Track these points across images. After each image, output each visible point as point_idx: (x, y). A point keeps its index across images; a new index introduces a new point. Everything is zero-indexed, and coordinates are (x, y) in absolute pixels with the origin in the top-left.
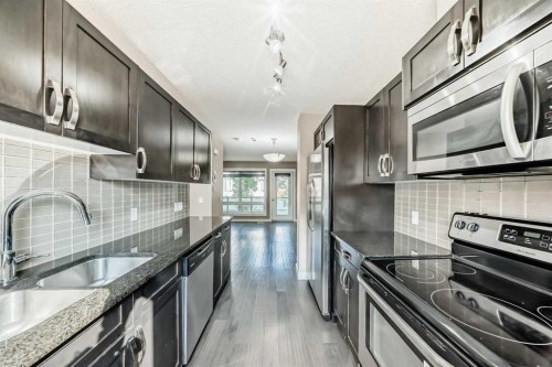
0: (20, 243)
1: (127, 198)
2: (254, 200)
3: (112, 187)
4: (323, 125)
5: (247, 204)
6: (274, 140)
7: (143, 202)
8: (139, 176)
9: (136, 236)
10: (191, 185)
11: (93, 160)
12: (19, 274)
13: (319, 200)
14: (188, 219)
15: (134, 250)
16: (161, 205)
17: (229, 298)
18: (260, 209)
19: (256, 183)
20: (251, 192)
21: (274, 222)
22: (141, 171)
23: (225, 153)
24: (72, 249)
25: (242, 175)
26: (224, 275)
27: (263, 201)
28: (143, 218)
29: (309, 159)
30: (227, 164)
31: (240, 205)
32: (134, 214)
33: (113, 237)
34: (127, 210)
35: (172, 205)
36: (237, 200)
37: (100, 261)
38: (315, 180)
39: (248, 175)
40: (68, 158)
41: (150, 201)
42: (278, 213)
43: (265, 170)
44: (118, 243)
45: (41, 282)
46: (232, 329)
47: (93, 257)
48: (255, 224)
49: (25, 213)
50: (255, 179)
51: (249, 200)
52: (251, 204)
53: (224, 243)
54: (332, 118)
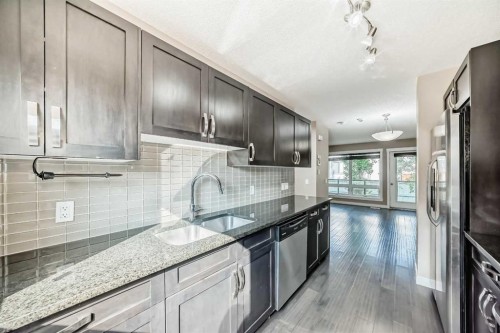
0: (198, 201)
1: (248, 179)
2: (368, 183)
3: (239, 171)
4: (456, 83)
5: (359, 187)
6: (386, 116)
7: (258, 182)
8: (251, 163)
9: (253, 205)
10: (296, 169)
11: (228, 154)
12: (197, 217)
13: (444, 185)
14: (293, 197)
15: (252, 215)
16: (271, 184)
17: (325, 274)
18: (375, 193)
19: (371, 165)
20: (366, 176)
21: (392, 209)
22: (251, 160)
23: (331, 137)
24: (219, 208)
25: (352, 157)
26: (320, 252)
27: (378, 184)
28: (258, 193)
29: (432, 132)
30: (332, 148)
31: (351, 187)
32: (252, 190)
33: (239, 205)
34: (248, 187)
35: (279, 185)
36: (348, 183)
37: (229, 218)
38: (439, 159)
39: (362, 157)
40: (217, 155)
41: (263, 182)
42: (400, 199)
43: (381, 150)
44: (242, 208)
45: (203, 223)
46: (322, 303)
47: (226, 215)
48: (368, 210)
49: (199, 185)
50: (371, 161)
51: (362, 183)
52: (365, 188)
53: (320, 221)
54: (468, 70)
